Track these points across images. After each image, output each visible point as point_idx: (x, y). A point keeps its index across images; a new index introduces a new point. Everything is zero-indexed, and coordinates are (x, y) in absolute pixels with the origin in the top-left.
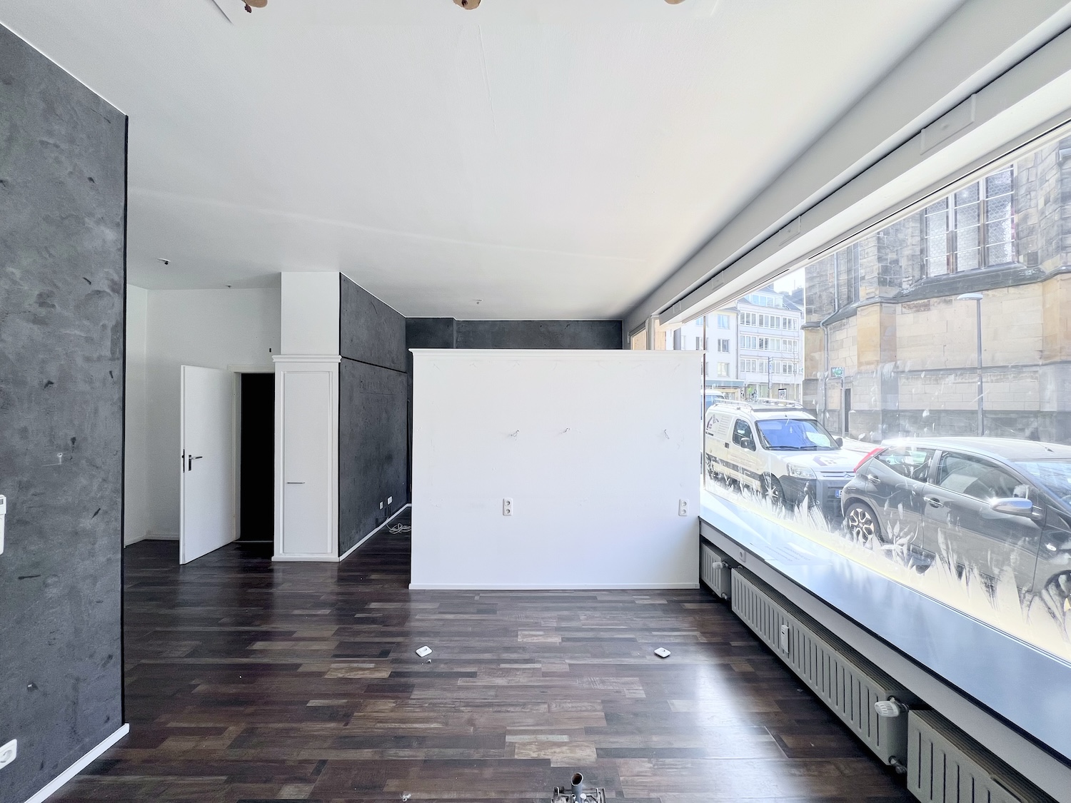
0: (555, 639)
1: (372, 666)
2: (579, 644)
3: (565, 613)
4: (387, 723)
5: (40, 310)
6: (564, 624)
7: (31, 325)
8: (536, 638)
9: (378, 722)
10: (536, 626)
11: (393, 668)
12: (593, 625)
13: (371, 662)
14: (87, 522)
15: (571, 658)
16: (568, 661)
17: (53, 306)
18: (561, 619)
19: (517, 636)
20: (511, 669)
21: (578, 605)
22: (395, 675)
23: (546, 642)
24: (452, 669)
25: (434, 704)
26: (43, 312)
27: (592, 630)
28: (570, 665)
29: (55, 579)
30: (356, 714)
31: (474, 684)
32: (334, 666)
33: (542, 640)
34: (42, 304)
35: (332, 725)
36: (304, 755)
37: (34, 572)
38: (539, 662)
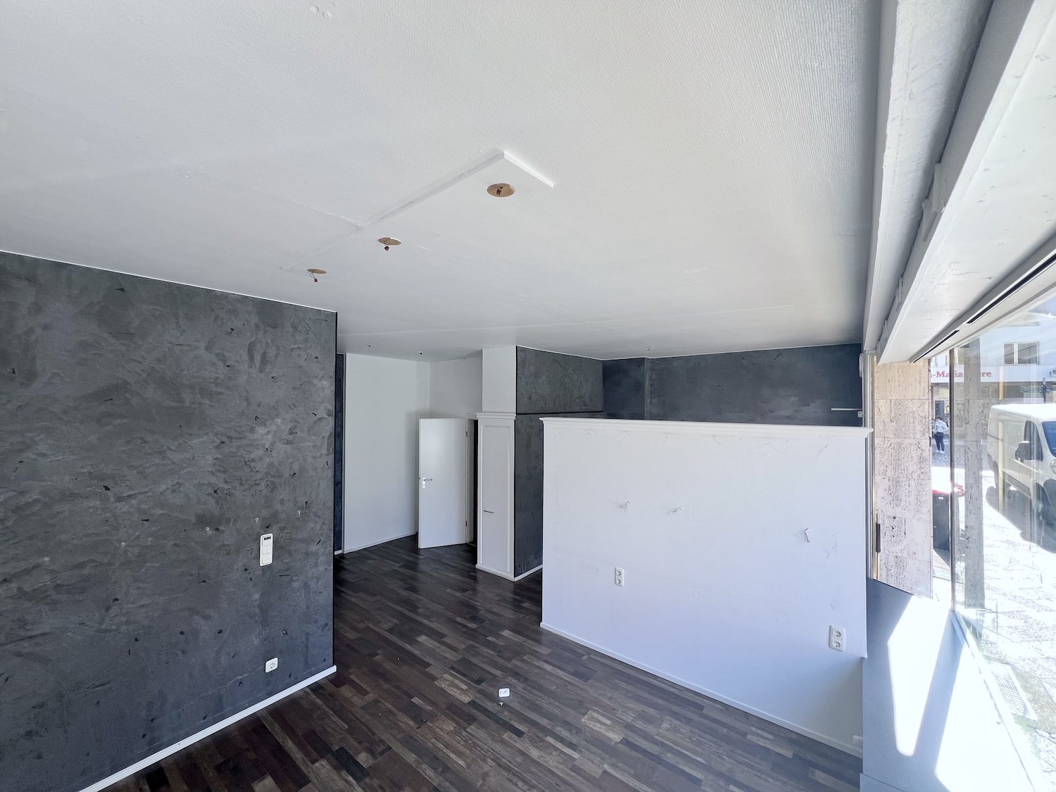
0: (615, 737)
1: (465, 687)
2: (634, 753)
3: (652, 711)
4: (438, 741)
5: (290, 436)
6: (639, 724)
7: (286, 446)
8: (599, 725)
9: (435, 738)
10: (609, 712)
11: (476, 697)
12: (668, 739)
13: (466, 684)
14: (313, 548)
15: (613, 765)
16: (606, 766)
17: (296, 433)
18: (642, 716)
19: (584, 714)
20: (553, 746)
21: (674, 708)
22: (473, 704)
23: (604, 735)
24: (510, 719)
25: (475, 745)
26: (291, 437)
27: (663, 745)
28: (605, 772)
29: (297, 578)
30: (428, 723)
31: (514, 744)
32: (446, 676)
33: (603, 730)
34: (291, 434)
35: (411, 723)
36: (385, 736)
37: (287, 573)
38: (580, 752)
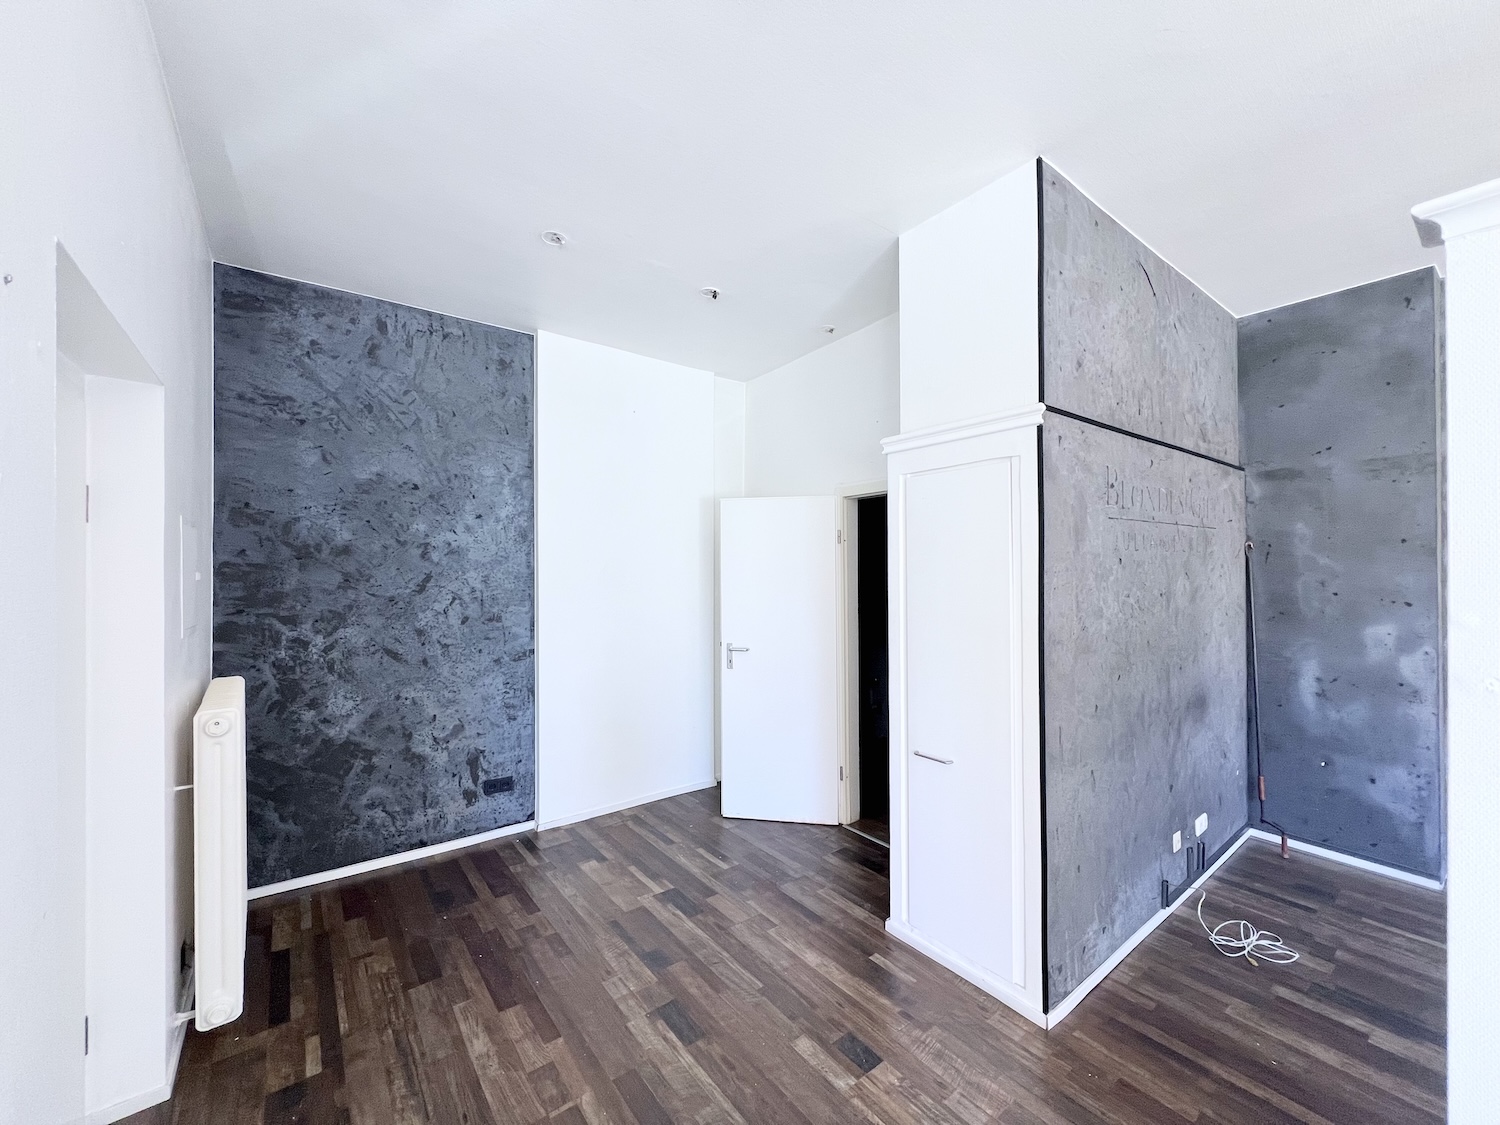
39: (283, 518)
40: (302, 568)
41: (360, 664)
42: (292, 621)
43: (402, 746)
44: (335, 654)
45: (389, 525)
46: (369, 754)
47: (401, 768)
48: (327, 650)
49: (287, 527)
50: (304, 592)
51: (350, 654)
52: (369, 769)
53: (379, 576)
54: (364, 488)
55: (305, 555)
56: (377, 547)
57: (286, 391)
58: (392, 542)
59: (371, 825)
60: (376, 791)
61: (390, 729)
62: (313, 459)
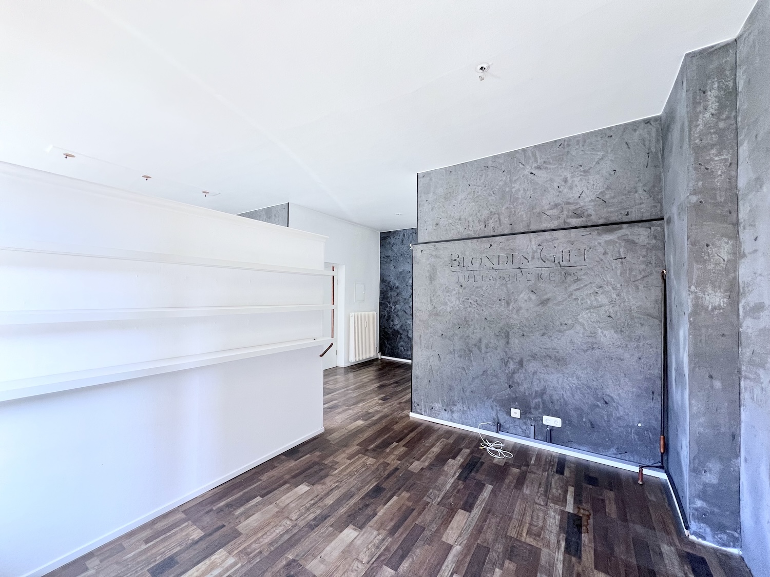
39: (388, 281)
40: (391, 291)
41: (400, 313)
42: (389, 303)
43: (406, 334)
44: (396, 311)
45: (405, 281)
46: (401, 334)
47: (406, 340)
48: (395, 309)
49: (389, 283)
50: (391, 296)
51: (398, 311)
52: (401, 338)
53: (403, 293)
54: (401, 273)
55: (391, 289)
56: (403, 287)
57: (389, 255)
58: (405, 286)
59: (401, 351)
60: (402, 343)
61: (404, 330)
62: (393, 268)
